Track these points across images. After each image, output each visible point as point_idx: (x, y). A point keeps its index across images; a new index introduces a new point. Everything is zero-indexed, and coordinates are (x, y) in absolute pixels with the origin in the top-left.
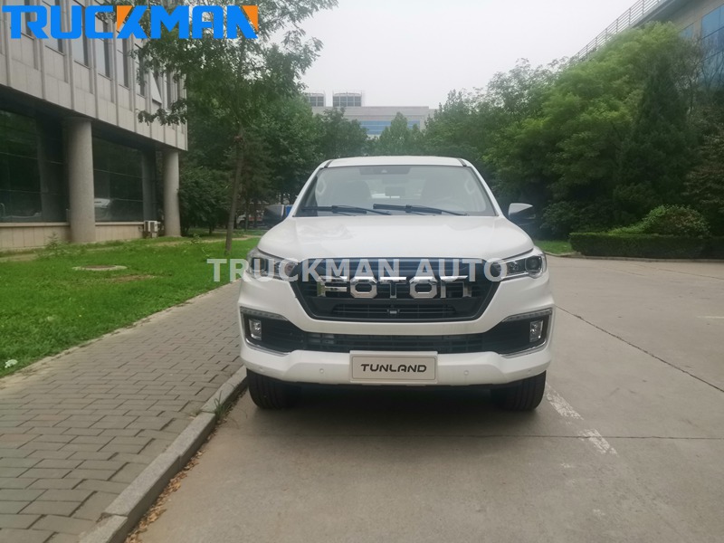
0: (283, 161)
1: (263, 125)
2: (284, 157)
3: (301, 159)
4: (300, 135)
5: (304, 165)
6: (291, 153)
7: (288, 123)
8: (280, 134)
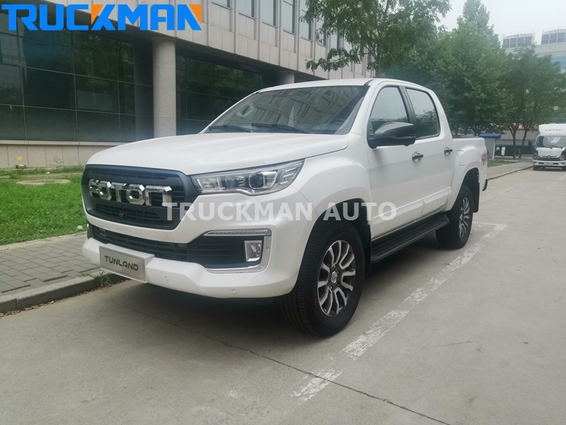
0: (466, 98)
1: (450, 67)
2: (467, 94)
3: (483, 95)
4: (485, 73)
5: (485, 99)
6: (473, 90)
7: (474, 63)
8: (466, 74)
